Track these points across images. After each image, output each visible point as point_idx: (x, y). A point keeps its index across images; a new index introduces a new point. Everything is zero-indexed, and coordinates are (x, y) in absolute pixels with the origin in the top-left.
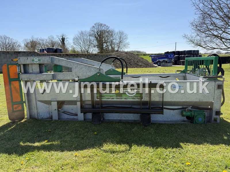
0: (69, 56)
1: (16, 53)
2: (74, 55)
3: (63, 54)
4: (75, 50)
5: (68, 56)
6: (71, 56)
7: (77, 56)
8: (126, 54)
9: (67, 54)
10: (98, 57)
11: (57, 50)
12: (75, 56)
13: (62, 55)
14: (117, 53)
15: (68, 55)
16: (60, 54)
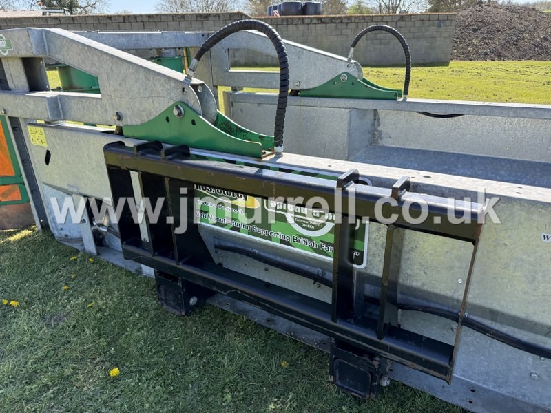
0: (326, 23)
1: (199, 19)
2: (339, 21)
3: (311, 19)
4: (362, 4)
5: (322, 23)
6: (332, 22)
7: (347, 23)
8: (508, 14)
9: (321, 19)
10: (411, 24)
11: (308, 6)
12: (341, 22)
13: (307, 21)
14: (478, 8)
15: (323, 20)
16: (303, 19)
